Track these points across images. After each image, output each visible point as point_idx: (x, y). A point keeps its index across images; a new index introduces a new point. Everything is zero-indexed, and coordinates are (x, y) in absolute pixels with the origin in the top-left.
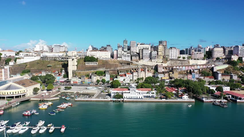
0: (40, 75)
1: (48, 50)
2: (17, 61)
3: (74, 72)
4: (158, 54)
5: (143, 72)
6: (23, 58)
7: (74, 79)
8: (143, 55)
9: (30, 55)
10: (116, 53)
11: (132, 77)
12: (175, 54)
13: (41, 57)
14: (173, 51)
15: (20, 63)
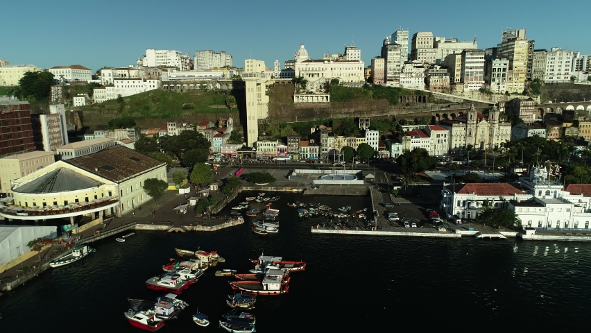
0: (162, 134)
1: (180, 63)
2: (95, 94)
3: (263, 126)
4: (511, 68)
5: (484, 121)
6: (113, 86)
7: (266, 147)
8: (466, 70)
9: (129, 76)
10: (383, 67)
11: (448, 137)
12: (563, 68)
13: (163, 83)
14: (557, 59)
15: (104, 100)
